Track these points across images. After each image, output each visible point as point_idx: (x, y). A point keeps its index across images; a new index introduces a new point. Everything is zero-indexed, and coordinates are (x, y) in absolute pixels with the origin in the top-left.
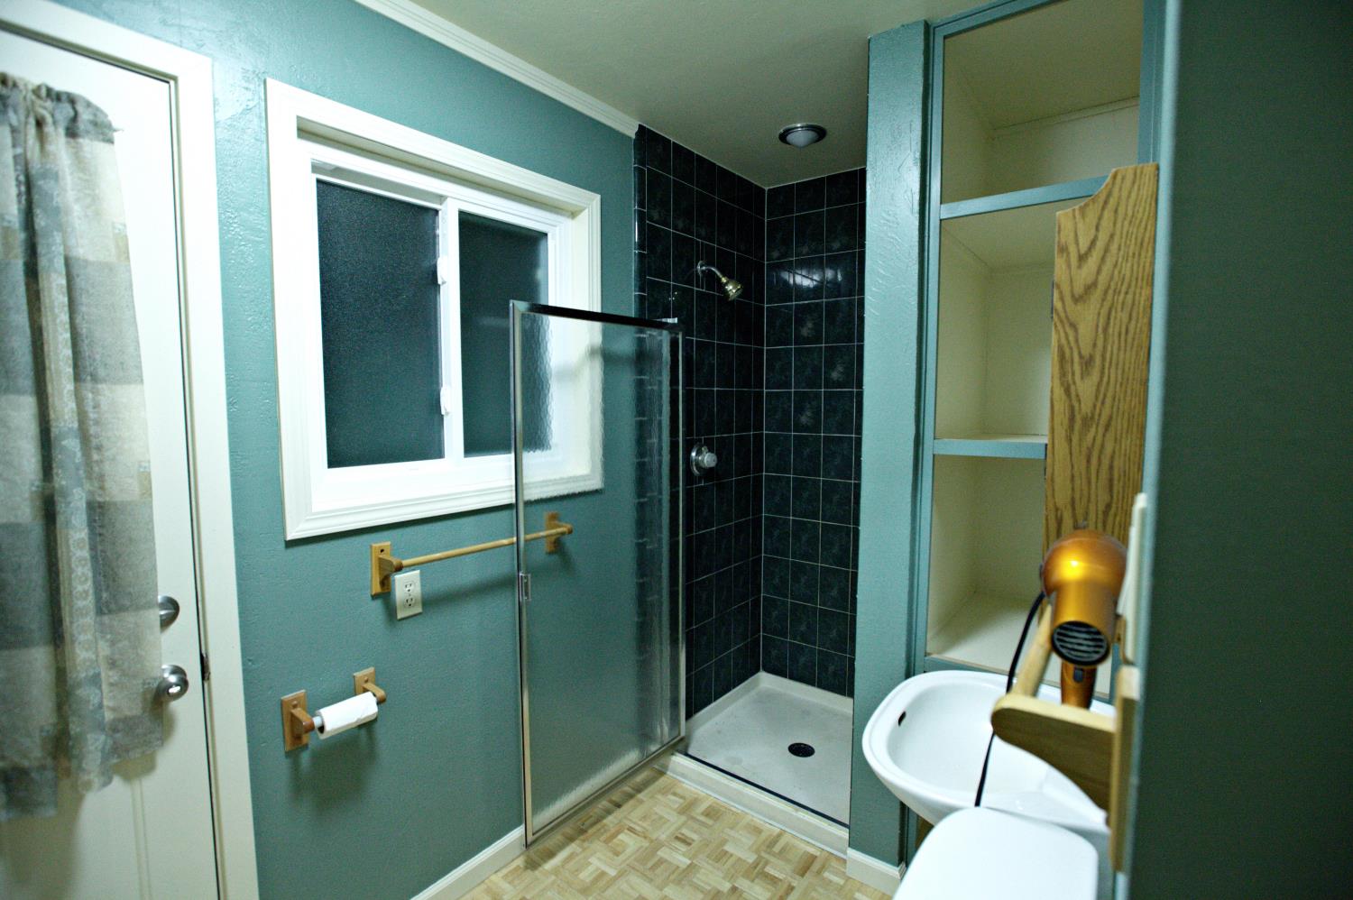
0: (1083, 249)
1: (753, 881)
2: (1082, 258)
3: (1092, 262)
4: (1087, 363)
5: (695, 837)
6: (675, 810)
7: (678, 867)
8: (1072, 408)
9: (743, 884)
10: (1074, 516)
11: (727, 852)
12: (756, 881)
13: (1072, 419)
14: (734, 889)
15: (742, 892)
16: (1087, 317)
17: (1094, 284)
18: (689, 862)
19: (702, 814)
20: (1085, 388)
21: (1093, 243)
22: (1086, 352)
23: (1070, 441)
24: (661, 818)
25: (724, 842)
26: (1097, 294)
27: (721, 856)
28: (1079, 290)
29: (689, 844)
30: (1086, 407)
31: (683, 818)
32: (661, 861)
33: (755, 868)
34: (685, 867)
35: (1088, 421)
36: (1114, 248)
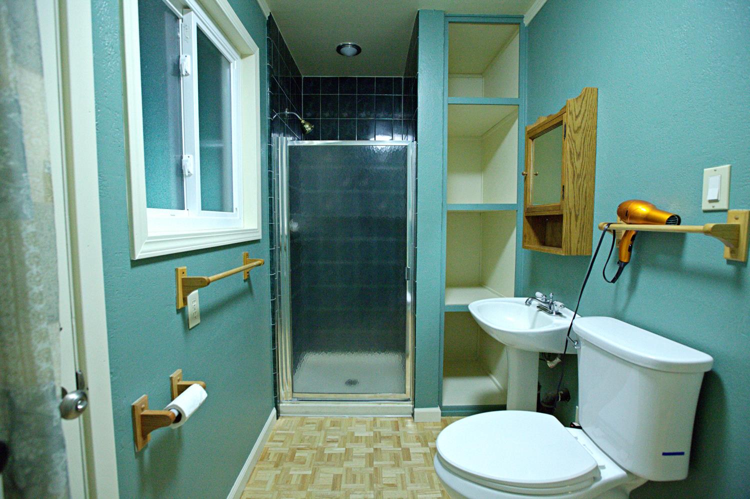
0: (577, 114)
1: (380, 442)
2: (577, 117)
3: (580, 119)
4: (579, 155)
5: (337, 437)
6: (315, 430)
7: (341, 454)
8: (574, 171)
9: (378, 446)
10: (575, 211)
11: (358, 437)
12: (382, 441)
13: (574, 175)
14: (376, 449)
15: (380, 449)
16: (578, 138)
17: (580, 127)
18: (344, 449)
19: (331, 426)
20: (578, 164)
21: (580, 111)
22: (578, 151)
23: (573, 183)
24: (311, 437)
25: (353, 433)
26: (581, 130)
27: (357, 440)
28: (576, 129)
29: (337, 441)
30: (578, 172)
31: (323, 432)
32: (330, 455)
33: (377, 437)
34: (344, 452)
35: (579, 176)
36: (586, 115)
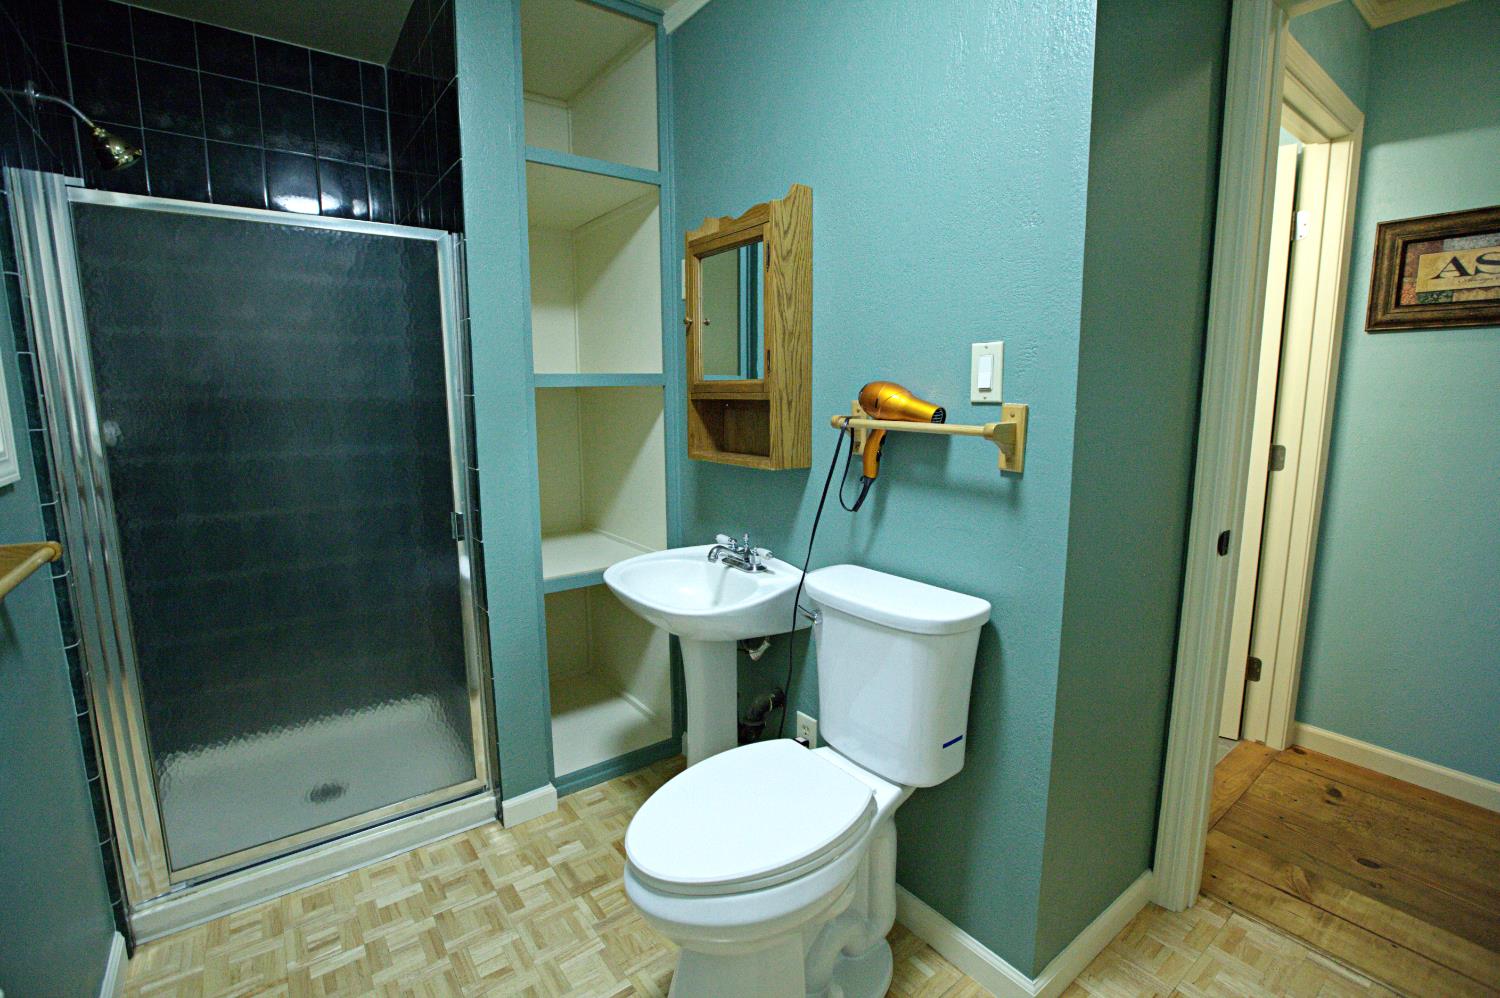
0: (786, 228)
1: (445, 897)
2: (786, 232)
3: (790, 235)
4: (789, 299)
5: (333, 929)
6: (264, 938)
7: (357, 962)
8: (784, 326)
9: (443, 907)
10: (787, 394)
11: (387, 908)
12: (448, 894)
13: (784, 334)
14: (440, 917)
15: (450, 911)
16: (789, 268)
17: (790, 252)
18: (362, 947)
19: (306, 911)
20: (789, 314)
21: (790, 224)
22: (789, 291)
23: (783, 346)
24: (258, 959)
25: (371, 905)
26: (792, 258)
27: (388, 914)
28: (785, 253)
29: (338, 938)
30: (790, 328)
31: (289, 933)
32: (330, 980)
33: (433, 890)
34: (364, 954)
35: (791, 333)
36: (797, 232)
